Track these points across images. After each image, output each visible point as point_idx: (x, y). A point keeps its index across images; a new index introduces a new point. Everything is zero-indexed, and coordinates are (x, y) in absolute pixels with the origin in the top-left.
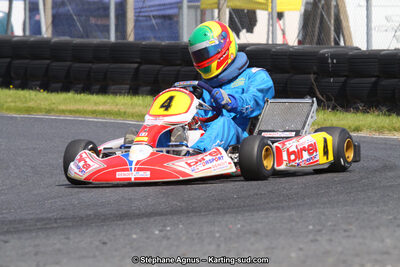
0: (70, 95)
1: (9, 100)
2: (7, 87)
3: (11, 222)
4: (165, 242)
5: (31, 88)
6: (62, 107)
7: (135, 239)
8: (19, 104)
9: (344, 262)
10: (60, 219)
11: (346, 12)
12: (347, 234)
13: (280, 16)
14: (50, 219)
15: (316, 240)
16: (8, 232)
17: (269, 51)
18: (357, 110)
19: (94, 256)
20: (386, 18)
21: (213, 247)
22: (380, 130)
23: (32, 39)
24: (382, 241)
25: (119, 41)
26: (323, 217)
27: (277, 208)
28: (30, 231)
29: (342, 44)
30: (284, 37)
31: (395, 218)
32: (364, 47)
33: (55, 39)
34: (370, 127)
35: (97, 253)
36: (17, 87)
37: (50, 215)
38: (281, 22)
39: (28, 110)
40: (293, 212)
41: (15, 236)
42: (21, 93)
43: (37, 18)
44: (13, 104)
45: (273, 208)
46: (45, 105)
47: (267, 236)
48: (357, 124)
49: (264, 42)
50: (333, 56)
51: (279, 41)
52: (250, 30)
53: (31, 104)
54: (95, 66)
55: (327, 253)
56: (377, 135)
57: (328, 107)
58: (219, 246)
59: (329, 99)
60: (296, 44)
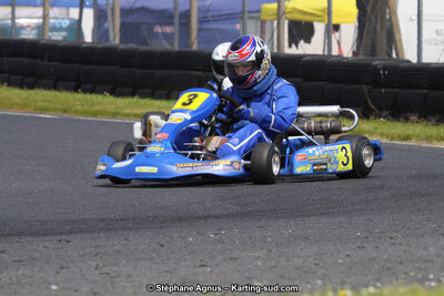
0: (135, 99)
1: (78, 103)
2: (76, 90)
3: (74, 222)
4: (219, 246)
5: (98, 93)
6: (127, 111)
7: (190, 243)
8: (86, 107)
9: (389, 269)
10: (121, 220)
11: (398, 25)
12: (392, 241)
13: (337, 28)
14: (112, 220)
15: (363, 247)
16: (70, 232)
17: (325, 61)
18: (407, 119)
19: (152, 259)
20: (437, 32)
21: (265, 252)
22: (428, 139)
23: (100, 46)
24: (427, 249)
25: (183, 49)
26: (371, 224)
27: (328, 214)
28: (93, 231)
29: (394, 55)
30: (340, 48)
31: (439, 226)
32: (414, 60)
33: (122, 47)
34: (418, 137)
35: (154, 256)
36: (85, 91)
37: (112, 216)
38: (337, 34)
39: (95, 114)
40: (343, 219)
41: (78, 236)
42: (89, 96)
43: (106, 25)
44: (80, 108)
45: (323, 214)
46: (111, 108)
47: (316, 242)
48: (406, 133)
49: (321, 53)
50: (385, 68)
51: (335, 52)
52: (308, 41)
53: (98, 108)
54: (158, 73)
55: (373, 260)
56: (425, 145)
57: (380, 116)
58: (270, 251)
59: (380, 109)
60: (350, 55)
